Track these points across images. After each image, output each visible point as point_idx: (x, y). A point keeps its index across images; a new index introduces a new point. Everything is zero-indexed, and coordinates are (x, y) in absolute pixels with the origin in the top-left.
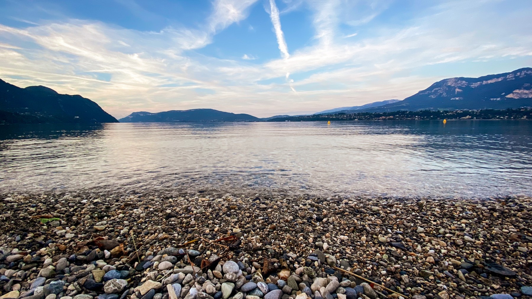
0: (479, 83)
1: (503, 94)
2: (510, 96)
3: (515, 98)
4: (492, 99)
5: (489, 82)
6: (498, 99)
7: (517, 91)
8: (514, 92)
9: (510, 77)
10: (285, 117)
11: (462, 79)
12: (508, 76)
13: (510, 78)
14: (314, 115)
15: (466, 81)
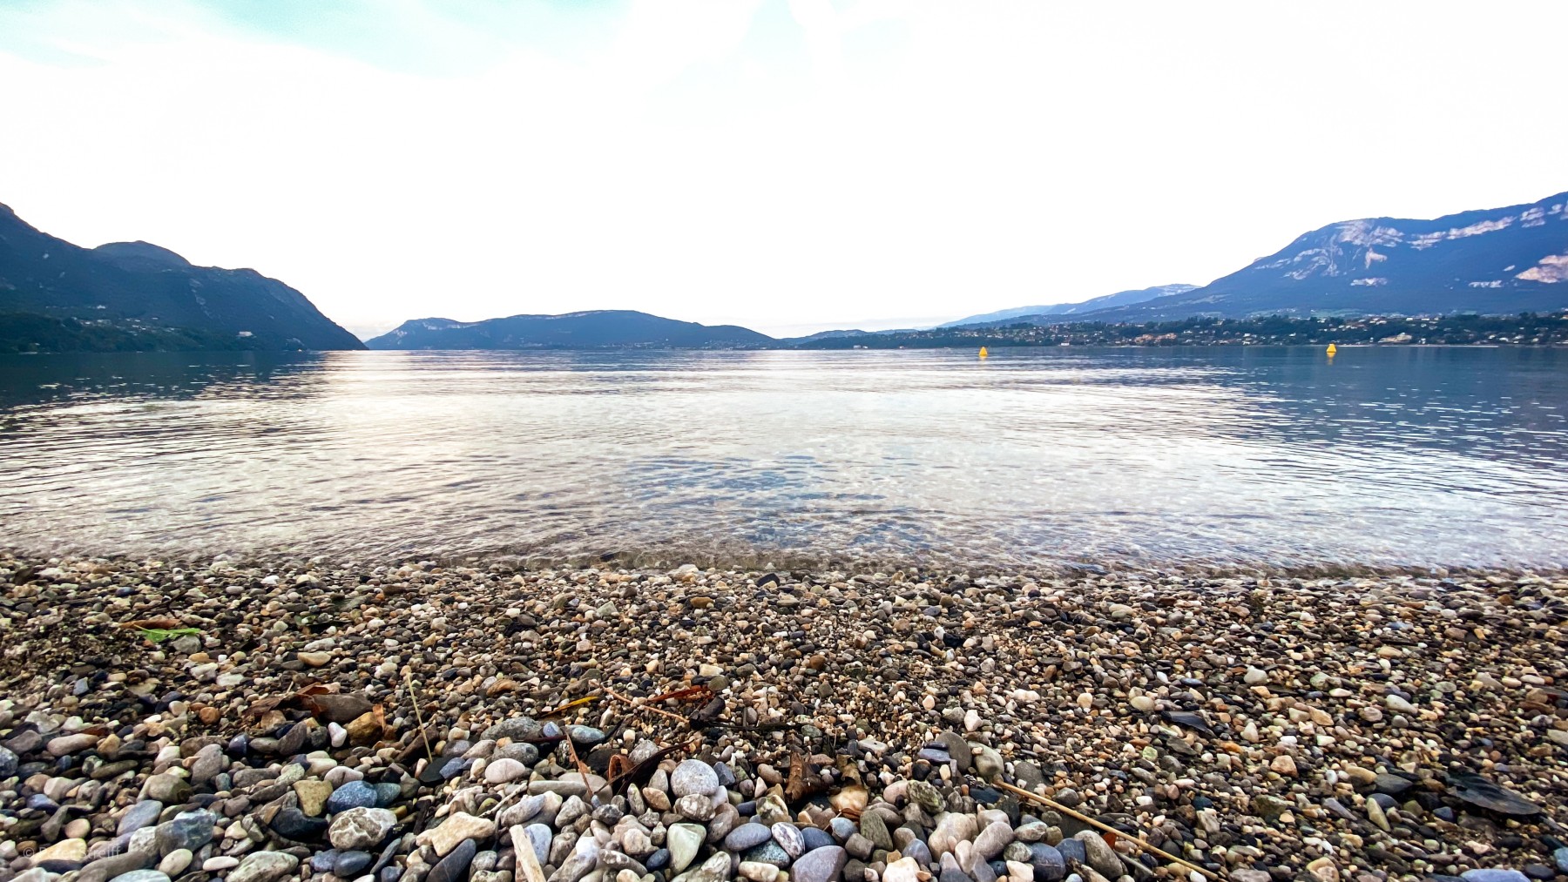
0: (1436, 235)
1: (1510, 268)
2: (1530, 274)
3: (1546, 280)
4: (1476, 284)
5: (1469, 231)
6: (1495, 284)
7: (1553, 260)
8: (1543, 261)
9: (1531, 217)
10: (853, 334)
11: (1386, 222)
12: (1525, 214)
13: (1530, 221)
14: (939, 330)
15: (1399, 230)
